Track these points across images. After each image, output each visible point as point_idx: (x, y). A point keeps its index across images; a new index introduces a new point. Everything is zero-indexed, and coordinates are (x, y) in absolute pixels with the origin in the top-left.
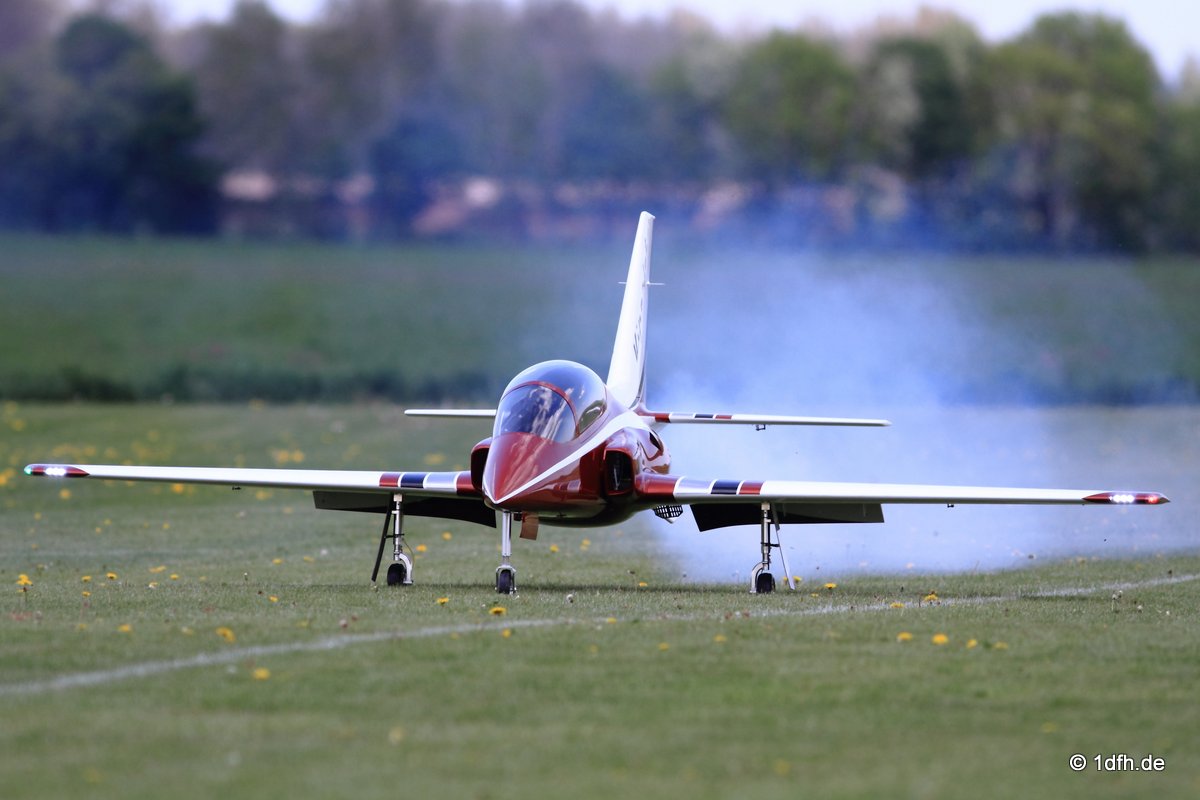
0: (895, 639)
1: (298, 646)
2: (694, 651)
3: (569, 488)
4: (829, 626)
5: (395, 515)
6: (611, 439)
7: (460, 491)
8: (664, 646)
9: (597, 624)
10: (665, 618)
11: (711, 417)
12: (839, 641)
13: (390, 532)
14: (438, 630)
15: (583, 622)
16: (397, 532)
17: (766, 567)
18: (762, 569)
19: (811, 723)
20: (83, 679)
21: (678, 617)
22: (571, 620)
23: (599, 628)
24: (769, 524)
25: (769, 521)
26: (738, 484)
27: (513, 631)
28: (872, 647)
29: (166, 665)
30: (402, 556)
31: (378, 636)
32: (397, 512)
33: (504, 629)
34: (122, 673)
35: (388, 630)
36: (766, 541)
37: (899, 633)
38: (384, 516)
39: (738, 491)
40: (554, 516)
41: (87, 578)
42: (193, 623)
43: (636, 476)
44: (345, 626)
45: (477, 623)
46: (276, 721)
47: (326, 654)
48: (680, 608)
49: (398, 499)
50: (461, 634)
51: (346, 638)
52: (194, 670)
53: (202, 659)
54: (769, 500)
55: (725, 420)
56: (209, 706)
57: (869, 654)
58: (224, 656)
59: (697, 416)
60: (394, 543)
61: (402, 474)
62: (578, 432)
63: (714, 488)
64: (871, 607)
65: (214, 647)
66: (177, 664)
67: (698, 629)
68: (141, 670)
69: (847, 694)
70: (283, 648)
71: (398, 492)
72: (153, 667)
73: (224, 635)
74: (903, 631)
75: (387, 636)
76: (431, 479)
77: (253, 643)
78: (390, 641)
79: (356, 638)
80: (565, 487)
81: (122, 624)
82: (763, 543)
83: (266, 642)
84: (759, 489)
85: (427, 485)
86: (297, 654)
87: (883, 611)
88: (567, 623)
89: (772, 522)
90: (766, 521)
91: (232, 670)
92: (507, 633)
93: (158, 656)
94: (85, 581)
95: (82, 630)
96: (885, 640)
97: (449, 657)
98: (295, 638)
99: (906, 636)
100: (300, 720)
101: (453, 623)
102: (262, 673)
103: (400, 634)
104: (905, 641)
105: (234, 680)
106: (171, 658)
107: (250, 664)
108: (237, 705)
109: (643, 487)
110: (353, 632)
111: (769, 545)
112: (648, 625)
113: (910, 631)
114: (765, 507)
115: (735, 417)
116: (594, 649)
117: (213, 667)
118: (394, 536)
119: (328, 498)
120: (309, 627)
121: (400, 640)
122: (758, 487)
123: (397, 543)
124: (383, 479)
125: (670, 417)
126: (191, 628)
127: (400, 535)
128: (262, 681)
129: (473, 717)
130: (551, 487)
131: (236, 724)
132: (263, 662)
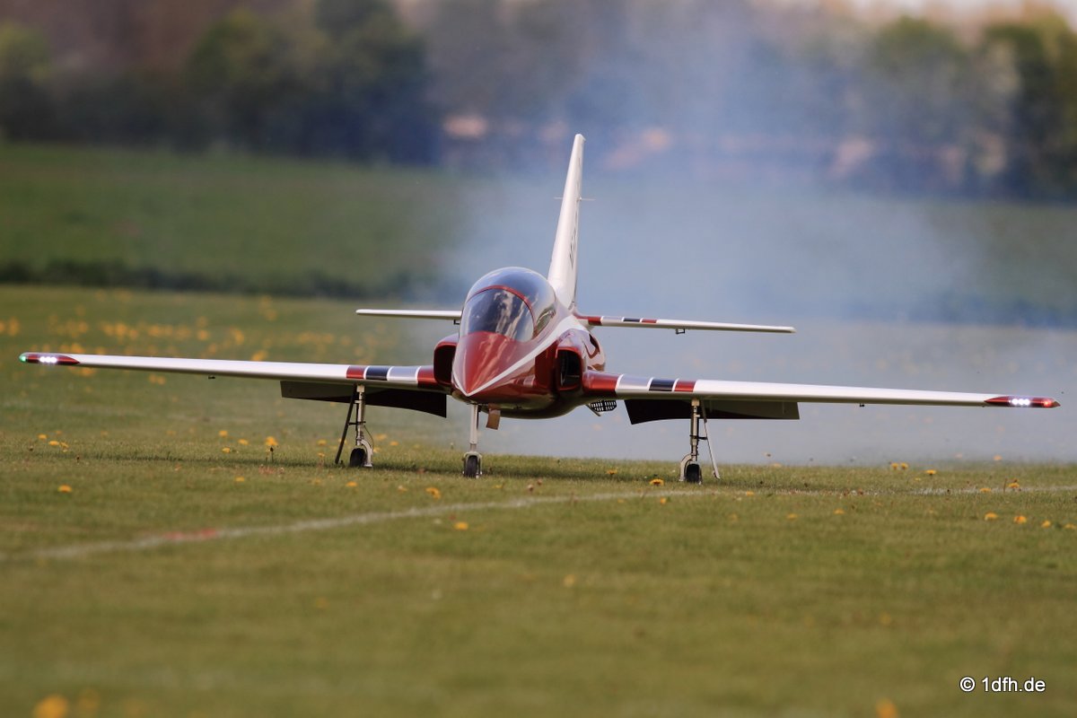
0: (983, 518)
1: (492, 504)
2: (817, 521)
3: (524, 383)
4: (929, 505)
5: (358, 404)
6: (560, 340)
7: (421, 384)
8: (792, 516)
9: (738, 496)
10: (794, 493)
11: (638, 321)
12: (937, 518)
13: (353, 420)
14: (608, 496)
15: (727, 494)
16: (359, 420)
17: (694, 458)
18: (691, 460)
19: (911, 583)
20: (316, 525)
21: (805, 492)
22: (717, 492)
23: (740, 499)
24: (698, 418)
25: (699, 416)
26: (673, 382)
27: (669, 499)
28: (963, 524)
29: (384, 516)
30: (363, 442)
31: (558, 499)
32: (360, 402)
33: (662, 497)
34: (347, 521)
35: (566, 495)
36: (695, 434)
37: (987, 513)
38: (348, 405)
39: (674, 388)
40: (512, 408)
41: (323, 442)
42: (408, 482)
43: (584, 373)
44: (531, 489)
45: (639, 491)
46: (472, 565)
47: (515, 512)
48: (806, 485)
49: (361, 390)
50: (626, 500)
51: (532, 499)
52: (408, 520)
53: (413, 512)
54: (700, 397)
55: (650, 324)
56: (418, 550)
57: (961, 529)
58: (431, 511)
59: (625, 320)
60: (357, 429)
61: (367, 368)
62: (536, 334)
63: (652, 385)
64: (965, 491)
65: (423, 503)
66: (393, 515)
67: (821, 503)
68: (363, 519)
69: (942, 561)
70: (480, 506)
71: (361, 384)
72: (373, 517)
73: (433, 493)
74: (990, 512)
75: (565, 499)
76: (393, 373)
77: (456, 501)
78: (568, 503)
79: (540, 500)
80: (521, 382)
81: (349, 481)
82: (692, 436)
83: (466, 500)
84: (693, 387)
85: (389, 377)
86: (491, 510)
87: (974, 495)
88: (713, 494)
89: (701, 417)
90: (696, 416)
91: (438, 522)
92: (664, 501)
93: (378, 509)
94: (321, 445)
95: (317, 483)
96: (975, 518)
97: (616, 518)
98: (491, 498)
99: (993, 516)
100: (491, 565)
101: (620, 491)
102: (462, 525)
103: (576, 498)
104: (991, 520)
105: (438, 530)
106: (389, 511)
107: (453, 517)
108: (441, 551)
109: (588, 384)
110: (538, 494)
111: (697, 438)
112: (779, 498)
113: (995, 512)
114: (695, 404)
115: (660, 322)
116: (735, 516)
117: (422, 519)
118: (357, 423)
119: (295, 388)
120: (502, 489)
121: (576, 502)
122: (691, 385)
123: (359, 430)
124: (349, 372)
125: (602, 320)
126: (406, 486)
127: (362, 422)
128: (462, 531)
129: (634, 569)
130: (512, 381)
131: (441, 566)
132: (464, 516)
